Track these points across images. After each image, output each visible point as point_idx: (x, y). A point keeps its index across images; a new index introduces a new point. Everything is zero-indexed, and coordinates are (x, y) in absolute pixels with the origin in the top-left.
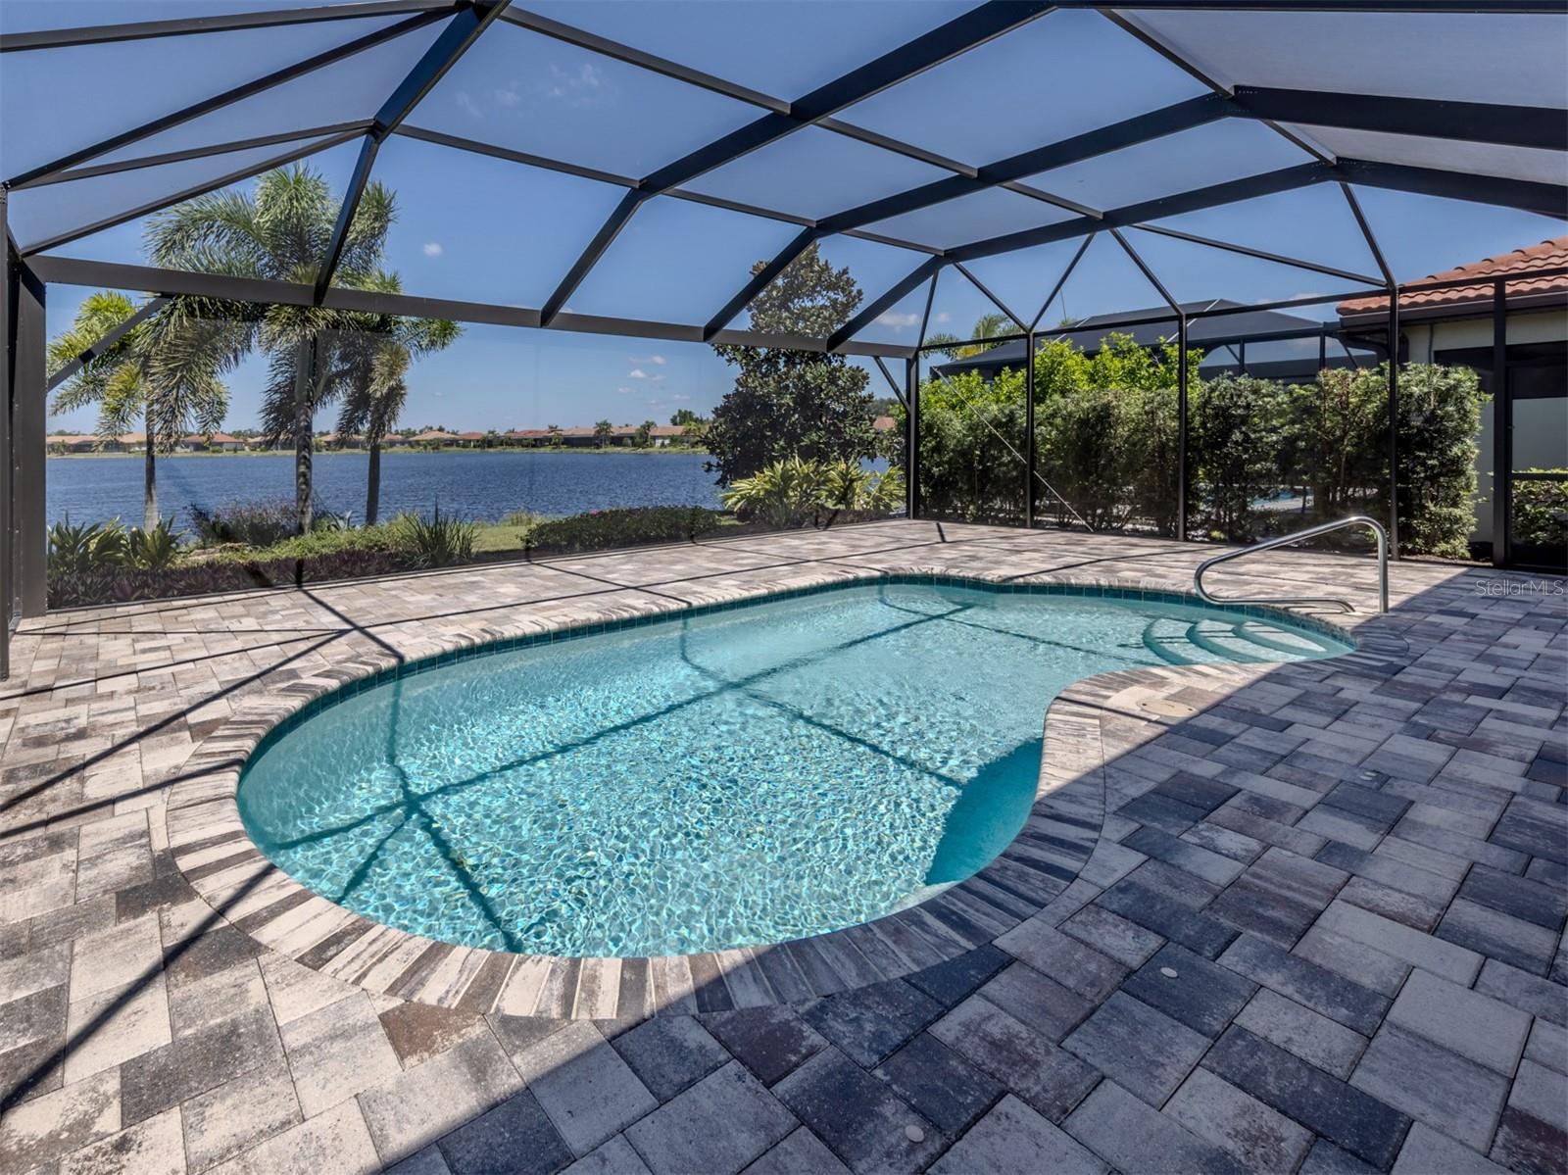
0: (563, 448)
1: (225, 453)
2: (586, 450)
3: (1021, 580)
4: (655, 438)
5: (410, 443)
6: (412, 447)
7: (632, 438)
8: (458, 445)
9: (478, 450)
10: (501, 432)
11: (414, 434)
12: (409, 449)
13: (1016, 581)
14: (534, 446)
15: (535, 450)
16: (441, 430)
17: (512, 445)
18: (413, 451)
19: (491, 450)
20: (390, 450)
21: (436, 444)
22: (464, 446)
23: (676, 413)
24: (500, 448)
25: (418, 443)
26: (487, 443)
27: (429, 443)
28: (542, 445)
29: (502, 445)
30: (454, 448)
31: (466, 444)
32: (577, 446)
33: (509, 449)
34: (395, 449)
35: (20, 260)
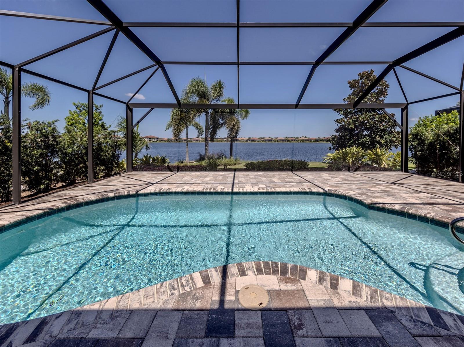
1: (257, 142)
3: (381, 205)
5: (296, 140)
6: (297, 141)
8: (309, 141)
9: (314, 142)
10: (321, 137)
11: (298, 138)
12: (296, 142)
13: (378, 205)
16: (305, 137)
17: (323, 141)
19: (317, 142)
20: (292, 142)
21: (303, 141)
22: (310, 141)
24: (320, 142)
25: (298, 140)
26: (317, 140)
27: (301, 140)
29: (320, 141)
30: (308, 142)
31: (311, 141)
33: (322, 142)
34: (293, 142)
35: (127, 104)
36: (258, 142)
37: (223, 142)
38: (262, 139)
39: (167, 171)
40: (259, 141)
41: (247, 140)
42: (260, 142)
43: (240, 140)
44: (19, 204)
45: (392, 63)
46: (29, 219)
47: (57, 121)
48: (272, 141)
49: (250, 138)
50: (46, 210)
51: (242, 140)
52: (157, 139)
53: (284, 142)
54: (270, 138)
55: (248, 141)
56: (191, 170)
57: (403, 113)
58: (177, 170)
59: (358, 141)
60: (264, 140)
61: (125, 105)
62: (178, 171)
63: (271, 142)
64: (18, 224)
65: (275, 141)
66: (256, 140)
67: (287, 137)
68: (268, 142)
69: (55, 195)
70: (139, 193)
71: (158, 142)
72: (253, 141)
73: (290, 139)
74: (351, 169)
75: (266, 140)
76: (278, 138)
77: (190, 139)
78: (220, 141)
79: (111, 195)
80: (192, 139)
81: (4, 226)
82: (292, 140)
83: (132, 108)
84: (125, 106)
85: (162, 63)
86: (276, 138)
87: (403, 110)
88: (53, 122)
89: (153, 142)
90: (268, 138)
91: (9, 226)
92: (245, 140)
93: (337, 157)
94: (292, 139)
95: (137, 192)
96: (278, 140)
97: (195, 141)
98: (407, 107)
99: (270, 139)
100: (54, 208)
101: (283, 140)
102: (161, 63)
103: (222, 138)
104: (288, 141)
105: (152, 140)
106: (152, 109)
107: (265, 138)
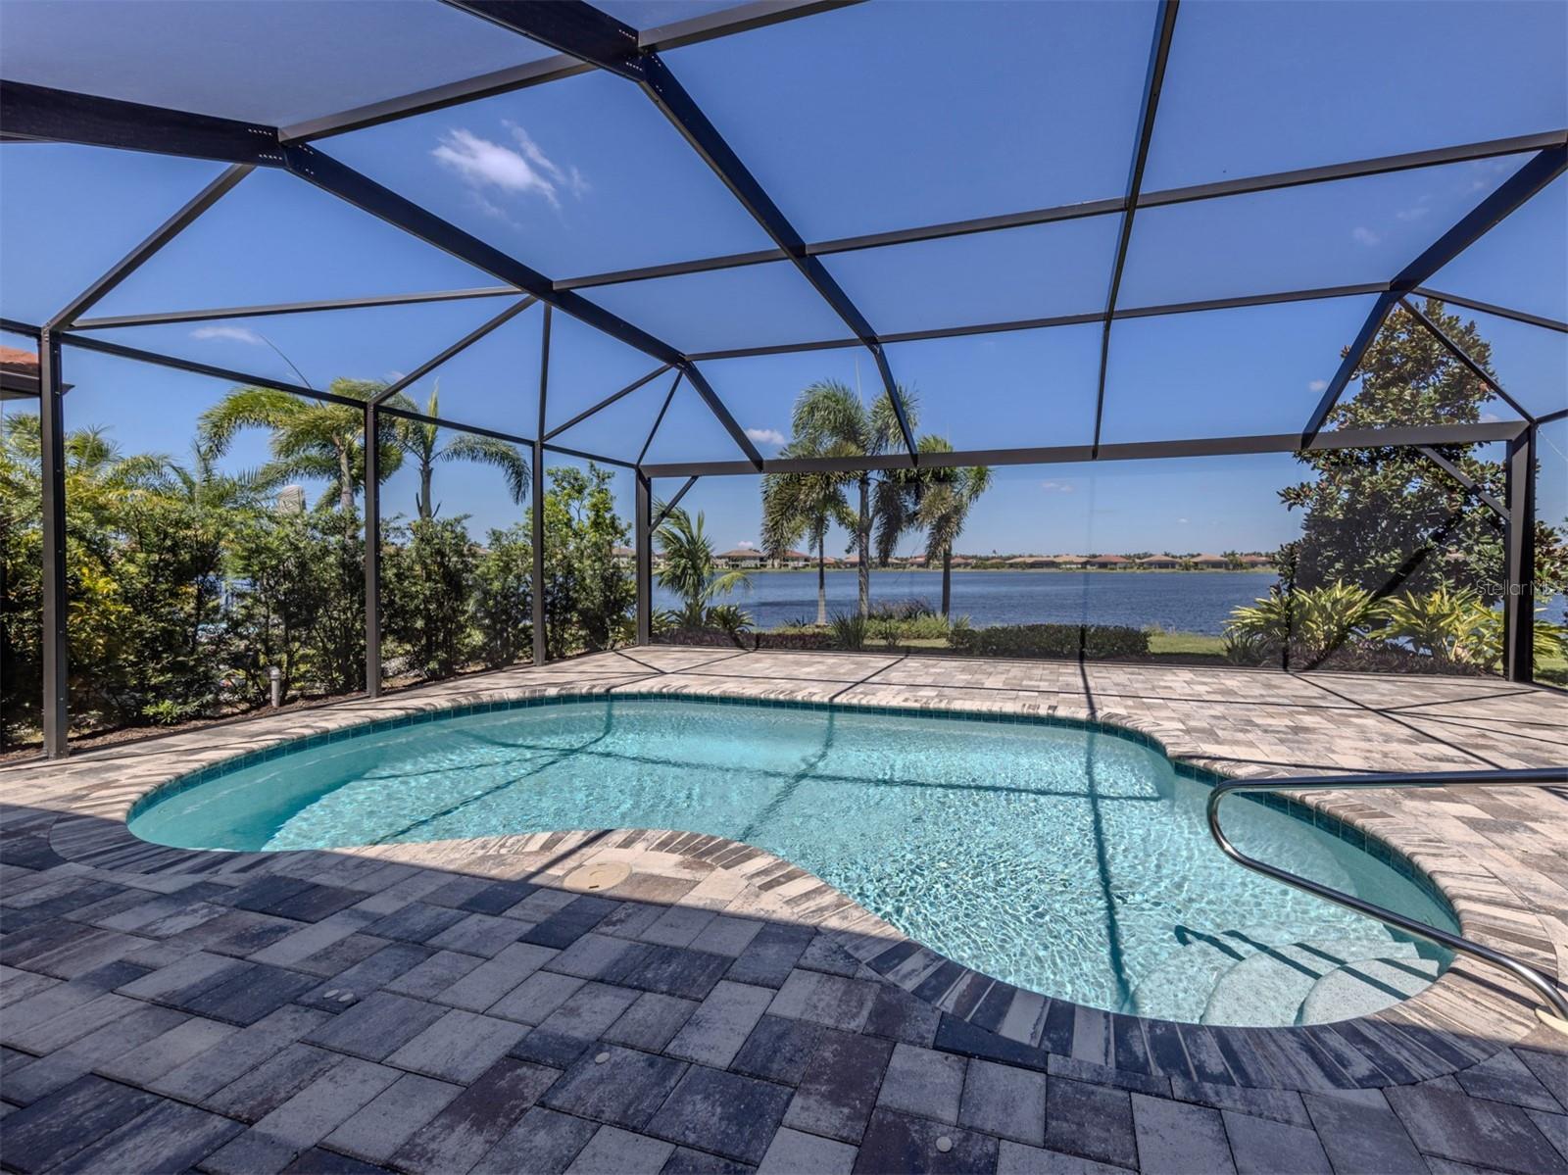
1: (1118, 571)
3: (1201, 763)
35: (637, 468)
36: (1122, 571)
37: (1003, 570)
38: (1138, 561)
39: (731, 647)
40: (1125, 568)
41: (1084, 565)
42: (1129, 571)
43: (1060, 564)
44: (378, 696)
45: (1388, 288)
46: (377, 726)
47: (466, 517)
48: (1173, 565)
49: (1094, 556)
50: (410, 711)
51: (1066, 563)
52: (806, 560)
53: (1222, 570)
54: (1166, 555)
55: (1088, 567)
56: (790, 645)
57: (1514, 457)
58: (754, 643)
59: (1361, 565)
60: (1143, 563)
61: (633, 470)
62: (757, 647)
63: (1170, 570)
64: (357, 731)
65: (1187, 567)
66: (1116, 564)
67: (1233, 554)
68: (1158, 571)
69: (451, 685)
70: (613, 691)
71: (808, 569)
72: (1103, 565)
73: (1244, 560)
74: (1293, 661)
75: (1151, 564)
76: (1199, 555)
77: (902, 559)
78: (993, 566)
79: (552, 692)
80: (906, 559)
81: (328, 731)
83: (649, 479)
84: (632, 473)
85: (687, 359)
86: (1193, 556)
87: (1513, 447)
88: (458, 521)
89: (796, 568)
90: (1159, 557)
91: (338, 733)
92: (1077, 563)
93: (1267, 620)
94: (1254, 558)
95: (608, 690)
96: (1196, 564)
97: (914, 568)
98: (1529, 435)
99: (1168, 558)
100: (428, 708)
101: (1216, 565)
102: (682, 360)
103: (1001, 557)
104: (1238, 565)
105: (791, 564)
106: (695, 478)
107: (1151, 555)
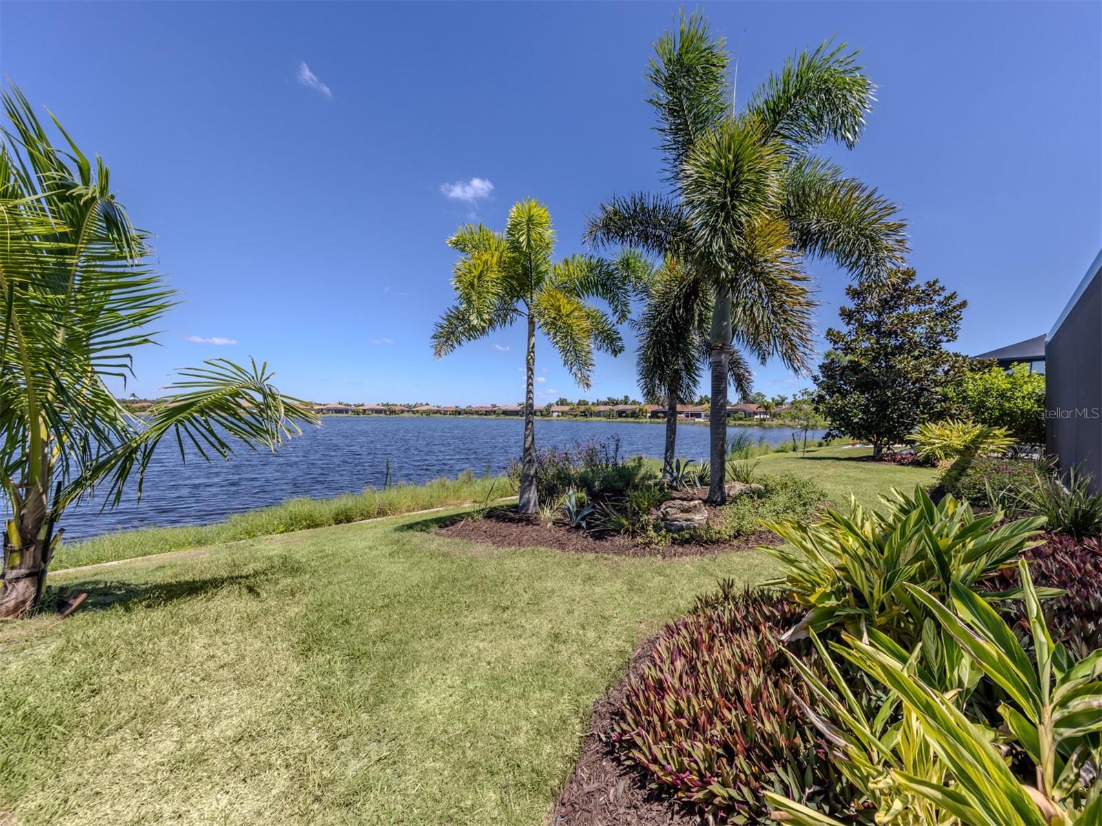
0: (502, 416)
2: (516, 418)
4: (553, 412)
7: (541, 412)
9: (452, 416)
10: (463, 406)
12: (412, 415)
14: (486, 415)
15: (486, 417)
18: (415, 416)
21: (428, 413)
22: (444, 414)
23: (558, 399)
24: (465, 416)
25: (417, 411)
26: (458, 412)
27: (424, 412)
28: (490, 415)
30: (438, 415)
32: (510, 415)
33: (471, 416)
34: (403, 415)
82: (403, 412)
86: (359, 406)
90: (334, 405)
94: (401, 408)
99: (340, 406)
101: (378, 411)
